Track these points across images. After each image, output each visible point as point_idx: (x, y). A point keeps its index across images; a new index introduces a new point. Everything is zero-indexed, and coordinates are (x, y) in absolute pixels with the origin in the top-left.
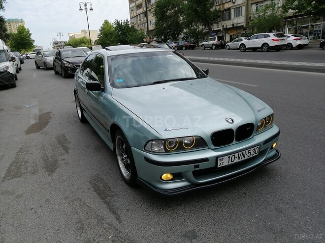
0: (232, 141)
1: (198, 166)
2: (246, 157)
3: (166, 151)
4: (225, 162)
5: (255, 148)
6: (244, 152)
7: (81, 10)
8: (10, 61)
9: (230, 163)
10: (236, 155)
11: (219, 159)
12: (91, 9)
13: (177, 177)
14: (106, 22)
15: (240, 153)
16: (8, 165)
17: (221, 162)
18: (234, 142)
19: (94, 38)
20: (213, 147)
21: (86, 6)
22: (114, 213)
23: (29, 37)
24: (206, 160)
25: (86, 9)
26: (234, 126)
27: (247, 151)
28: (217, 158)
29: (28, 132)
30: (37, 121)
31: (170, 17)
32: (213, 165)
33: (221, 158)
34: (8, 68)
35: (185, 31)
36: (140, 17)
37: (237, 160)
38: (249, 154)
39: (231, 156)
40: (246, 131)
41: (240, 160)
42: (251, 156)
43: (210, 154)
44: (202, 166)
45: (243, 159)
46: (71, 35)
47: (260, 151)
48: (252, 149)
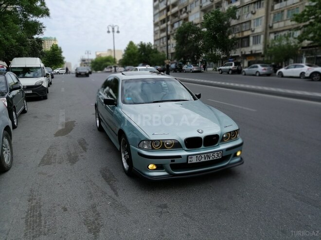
0: (201, 146)
1: (174, 161)
2: (211, 159)
3: (153, 149)
4: (194, 160)
5: (218, 152)
6: (209, 154)
7: (109, 32)
8: (45, 77)
9: (198, 161)
10: (203, 156)
12: (118, 32)
13: (159, 167)
14: (131, 43)
15: (206, 155)
16: (42, 157)
17: (191, 160)
18: (203, 147)
19: (119, 57)
20: (186, 149)
21: (113, 29)
22: (114, 190)
23: (61, 55)
24: (179, 157)
25: (113, 31)
26: (202, 136)
27: (211, 154)
28: (188, 156)
29: (56, 135)
30: (64, 127)
31: (190, 42)
32: (185, 161)
33: (191, 157)
34: (42, 82)
35: (204, 55)
36: (163, 40)
37: (203, 160)
38: (213, 157)
39: (198, 156)
40: (212, 140)
41: (206, 160)
42: (215, 158)
43: (183, 153)
44: (177, 161)
45: (208, 159)
46: (98, 54)
47: (223, 155)
48: (216, 153)
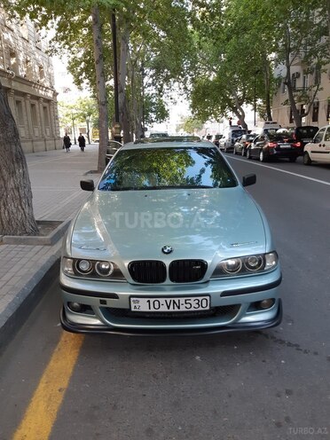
1: (105, 302)
2: (183, 309)
3: (76, 274)
4: (143, 306)
5: (200, 298)
6: (176, 300)
9: (152, 310)
10: (162, 301)
11: (132, 299)
15: (168, 300)
17: (137, 305)
18: (168, 281)
20: (132, 281)
24: (114, 296)
27: (182, 300)
28: (130, 297)
32: (126, 306)
33: (135, 299)
37: (164, 309)
38: (188, 306)
39: (152, 300)
41: (171, 309)
42: (192, 309)
45: (177, 309)
47: (213, 305)
48: (193, 299)
